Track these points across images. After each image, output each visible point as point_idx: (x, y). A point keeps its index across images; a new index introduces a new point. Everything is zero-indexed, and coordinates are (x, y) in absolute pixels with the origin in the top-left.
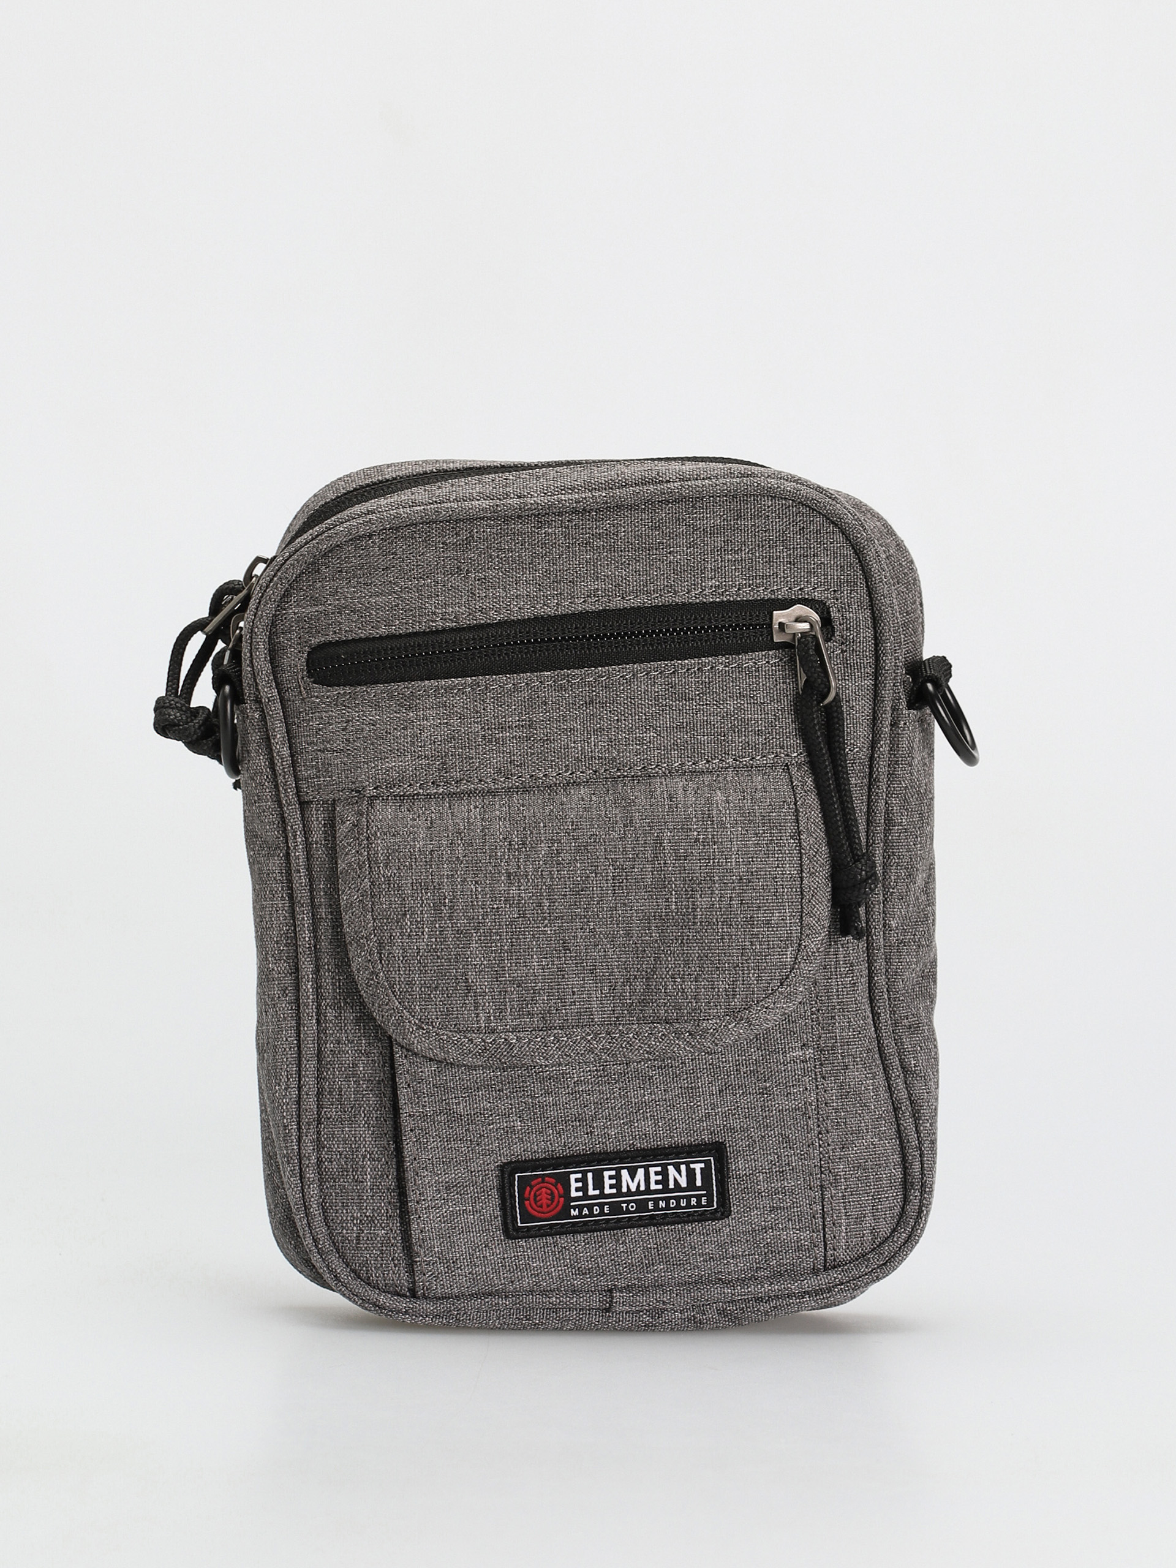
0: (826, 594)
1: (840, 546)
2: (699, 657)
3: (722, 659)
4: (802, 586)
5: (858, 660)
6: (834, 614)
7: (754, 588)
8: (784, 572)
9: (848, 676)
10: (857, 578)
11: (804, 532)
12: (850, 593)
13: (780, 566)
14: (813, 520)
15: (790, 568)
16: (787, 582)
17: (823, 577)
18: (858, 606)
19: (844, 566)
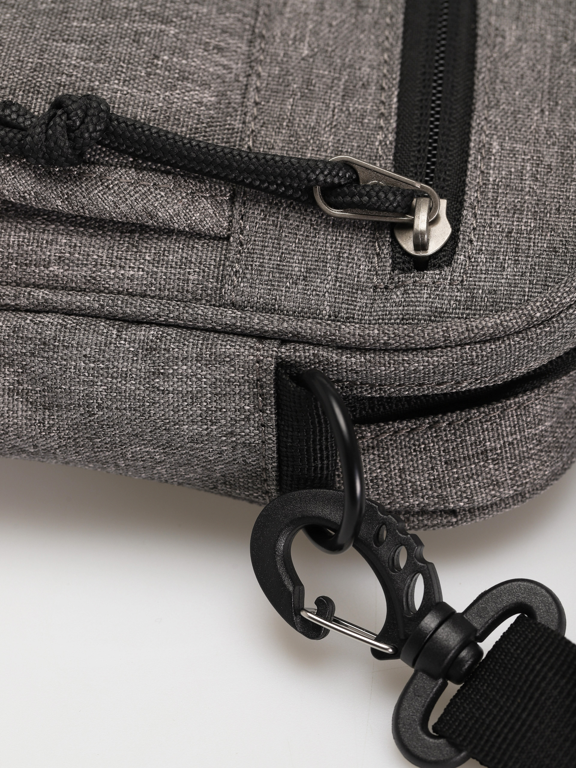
0: (459, 270)
1: (525, 291)
2: (399, 115)
3: (391, 137)
4: (475, 244)
5: (359, 304)
6: (429, 276)
7: (482, 189)
8: (498, 224)
9: (340, 286)
10: (476, 310)
11: (551, 252)
12: (456, 300)
13: (509, 221)
14: (566, 263)
15: (502, 232)
16: (484, 227)
17: (484, 268)
18: (436, 308)
19: (495, 294)
